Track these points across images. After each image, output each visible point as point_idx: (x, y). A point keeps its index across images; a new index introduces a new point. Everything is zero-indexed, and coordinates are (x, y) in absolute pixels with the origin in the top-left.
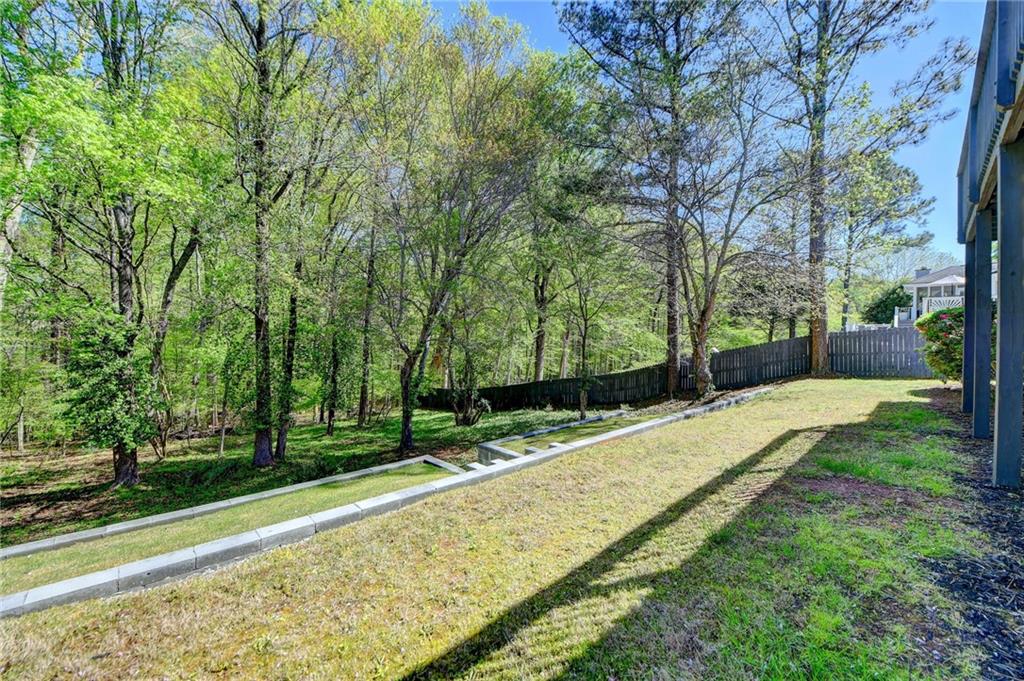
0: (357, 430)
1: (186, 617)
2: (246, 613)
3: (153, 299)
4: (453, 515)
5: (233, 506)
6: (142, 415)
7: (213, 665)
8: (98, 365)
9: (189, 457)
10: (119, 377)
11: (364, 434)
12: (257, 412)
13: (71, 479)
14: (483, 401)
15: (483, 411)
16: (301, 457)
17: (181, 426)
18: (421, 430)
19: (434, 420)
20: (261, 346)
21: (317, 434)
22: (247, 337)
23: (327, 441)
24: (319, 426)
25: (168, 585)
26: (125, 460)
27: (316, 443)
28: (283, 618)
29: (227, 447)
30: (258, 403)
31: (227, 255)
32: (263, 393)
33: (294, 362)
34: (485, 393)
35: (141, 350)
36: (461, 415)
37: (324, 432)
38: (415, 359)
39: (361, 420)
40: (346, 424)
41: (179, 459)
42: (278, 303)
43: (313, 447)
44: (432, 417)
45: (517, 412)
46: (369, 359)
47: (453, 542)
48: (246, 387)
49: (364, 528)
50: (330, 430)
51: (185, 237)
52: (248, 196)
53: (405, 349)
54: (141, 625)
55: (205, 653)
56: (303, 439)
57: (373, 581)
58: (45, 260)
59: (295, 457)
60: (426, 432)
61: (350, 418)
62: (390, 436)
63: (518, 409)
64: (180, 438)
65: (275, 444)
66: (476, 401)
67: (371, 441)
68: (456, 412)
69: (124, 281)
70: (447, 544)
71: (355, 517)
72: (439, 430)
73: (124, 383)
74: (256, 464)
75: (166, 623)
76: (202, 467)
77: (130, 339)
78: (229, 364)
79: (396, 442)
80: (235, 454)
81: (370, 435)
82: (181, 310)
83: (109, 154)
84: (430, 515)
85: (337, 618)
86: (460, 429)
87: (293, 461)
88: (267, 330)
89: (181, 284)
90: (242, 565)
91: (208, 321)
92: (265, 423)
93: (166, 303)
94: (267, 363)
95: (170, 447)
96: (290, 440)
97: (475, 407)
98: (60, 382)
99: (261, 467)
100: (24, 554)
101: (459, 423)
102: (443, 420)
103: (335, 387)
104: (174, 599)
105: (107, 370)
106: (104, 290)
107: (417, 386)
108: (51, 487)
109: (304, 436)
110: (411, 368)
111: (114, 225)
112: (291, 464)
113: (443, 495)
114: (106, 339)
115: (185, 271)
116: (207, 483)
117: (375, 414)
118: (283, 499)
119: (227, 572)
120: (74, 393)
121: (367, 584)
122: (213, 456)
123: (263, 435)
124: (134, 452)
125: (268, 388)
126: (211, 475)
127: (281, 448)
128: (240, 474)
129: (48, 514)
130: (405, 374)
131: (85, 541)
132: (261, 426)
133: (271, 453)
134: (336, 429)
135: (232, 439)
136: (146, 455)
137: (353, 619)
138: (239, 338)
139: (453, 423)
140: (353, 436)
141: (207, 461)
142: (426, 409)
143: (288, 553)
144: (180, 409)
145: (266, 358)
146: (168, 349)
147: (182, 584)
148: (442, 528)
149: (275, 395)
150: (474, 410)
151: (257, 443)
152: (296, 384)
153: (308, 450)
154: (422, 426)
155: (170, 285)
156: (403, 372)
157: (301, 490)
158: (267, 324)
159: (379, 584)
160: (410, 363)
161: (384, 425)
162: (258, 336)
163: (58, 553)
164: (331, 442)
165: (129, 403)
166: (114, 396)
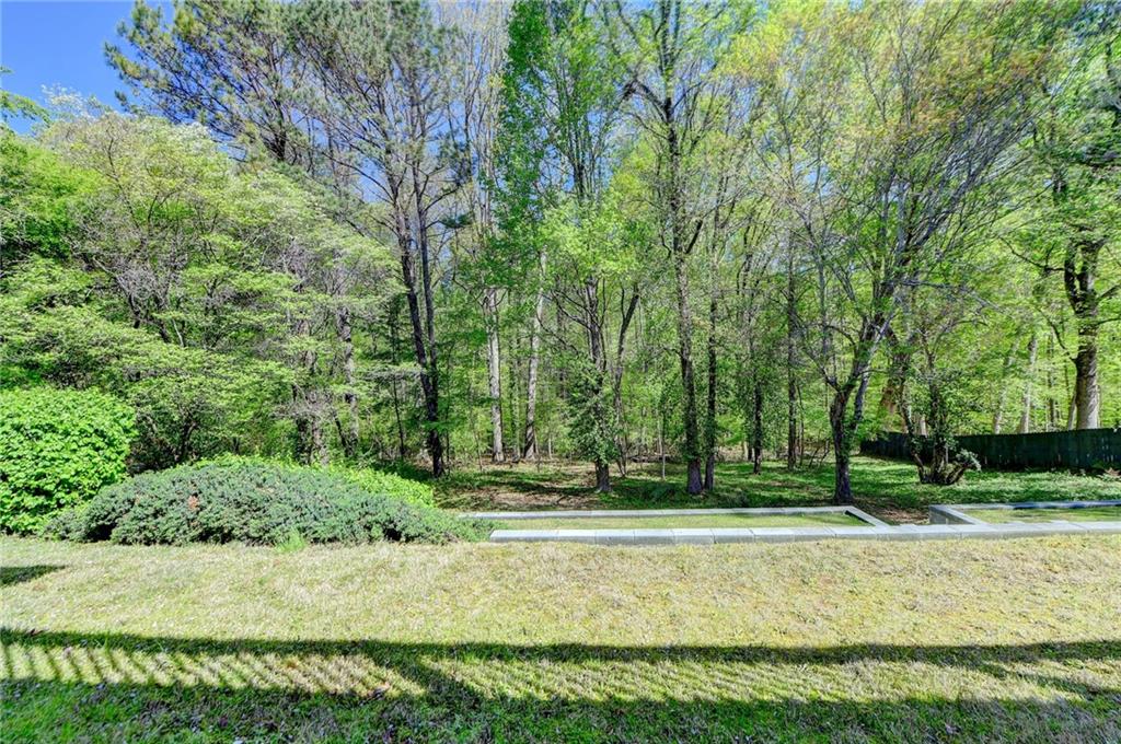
0: (787, 472)
1: (626, 566)
2: (659, 575)
3: (613, 348)
4: (843, 560)
5: (664, 516)
6: (610, 439)
7: (638, 594)
8: (584, 401)
9: (641, 477)
10: (595, 409)
11: (794, 478)
12: (688, 443)
13: (575, 482)
14: (965, 453)
15: (965, 467)
16: (728, 491)
17: (636, 452)
18: (868, 483)
19: (888, 471)
20: (687, 384)
21: (743, 471)
22: (676, 376)
23: (754, 480)
24: (747, 464)
25: (620, 548)
26: (602, 471)
27: (743, 480)
28: (680, 585)
29: (668, 473)
30: (688, 436)
31: (658, 304)
32: (690, 424)
33: (716, 398)
34: (966, 441)
35: (607, 389)
36: (927, 470)
37: (752, 471)
38: (847, 395)
39: (792, 461)
40: (775, 465)
41: (636, 477)
42: (698, 345)
43: (741, 483)
44: (885, 469)
45: (1038, 475)
46: (796, 394)
47: (835, 582)
48: (677, 419)
49: (753, 548)
50: (756, 469)
51: (629, 294)
52: (667, 252)
53: (833, 383)
54: (605, 562)
55: (634, 586)
56: (730, 475)
57: (748, 585)
58: (555, 328)
59: (722, 490)
60: (873, 485)
61: (779, 459)
62: (825, 484)
63: (1039, 472)
64: (635, 461)
65: (703, 476)
66: (952, 454)
67: (801, 487)
68: (919, 465)
69: (595, 336)
70: (829, 582)
71: (747, 540)
72: (893, 485)
73: (599, 413)
74: (688, 490)
75: (616, 564)
76: (650, 487)
77: (600, 382)
78: (664, 399)
79: (831, 491)
80: (674, 480)
81: (801, 480)
82: (630, 356)
83: (580, 250)
84: (817, 553)
85: (715, 598)
86: (925, 487)
87: (721, 494)
88: (691, 369)
89: (629, 334)
90: (661, 549)
91: (649, 363)
92: (695, 454)
93: (621, 350)
94: (692, 400)
95: (628, 467)
96: (716, 474)
97: (950, 461)
98: (566, 412)
99: (694, 494)
100: (555, 517)
101: (924, 479)
102: (901, 474)
103: (759, 424)
104: (622, 554)
105: (588, 404)
106: (585, 347)
107: (852, 427)
108: (564, 485)
109: (732, 472)
110: (843, 405)
111: (587, 298)
112: (718, 496)
113: (841, 541)
114: (587, 382)
115: (632, 321)
116: (653, 500)
117: (808, 457)
118: (700, 518)
119: (650, 550)
120: (572, 420)
121: (743, 585)
122: (658, 479)
123: (693, 465)
124: (606, 467)
125: (695, 421)
126: (656, 494)
127: (709, 478)
128: (677, 497)
129: (564, 502)
130: (837, 413)
131: (582, 517)
132: (691, 457)
133: (701, 483)
134: (764, 469)
135: (672, 467)
136: (614, 470)
137: (726, 602)
138: (670, 377)
139: (916, 479)
140: (781, 478)
141: (653, 482)
142: (877, 458)
143: (691, 549)
144: (633, 436)
145: (691, 394)
146: (624, 388)
147: (627, 549)
148: (827, 567)
149: (702, 431)
150: (950, 465)
151: (689, 473)
152: (720, 420)
153: (735, 486)
154: (870, 478)
155: (622, 337)
156: (833, 411)
157: (715, 515)
158: (691, 363)
159: (753, 589)
160: (841, 400)
161: (819, 471)
162: (684, 376)
163: (570, 521)
164: (758, 482)
165: (601, 429)
166: (593, 424)
